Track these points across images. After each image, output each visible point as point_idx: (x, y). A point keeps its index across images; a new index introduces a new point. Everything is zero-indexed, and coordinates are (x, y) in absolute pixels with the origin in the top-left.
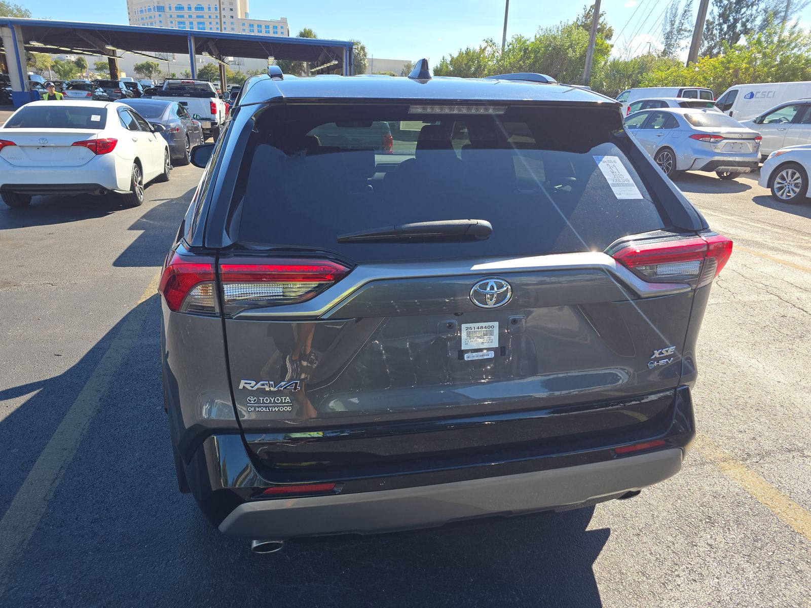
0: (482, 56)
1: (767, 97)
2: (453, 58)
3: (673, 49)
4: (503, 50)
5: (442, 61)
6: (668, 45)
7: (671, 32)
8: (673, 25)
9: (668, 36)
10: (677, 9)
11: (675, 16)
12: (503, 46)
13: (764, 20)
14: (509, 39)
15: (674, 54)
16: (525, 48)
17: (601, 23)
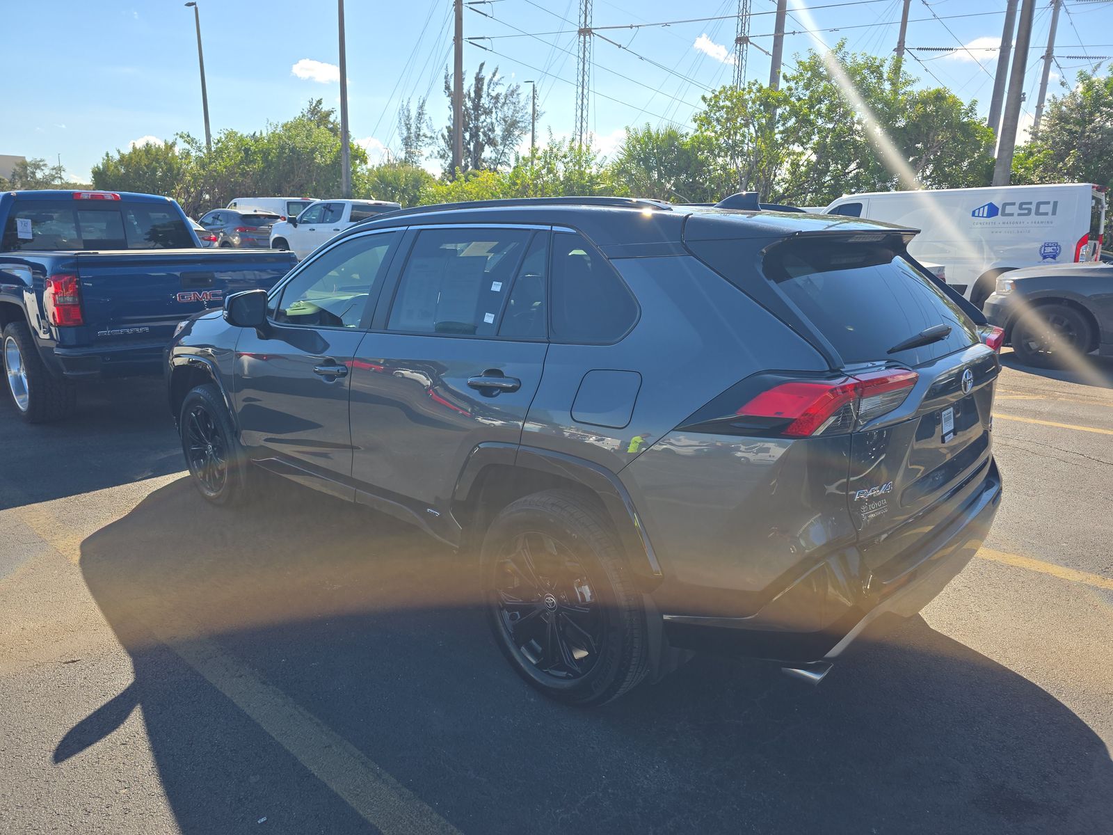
0: (170, 155)
1: (1037, 213)
2: (123, 156)
3: (415, 158)
4: (209, 148)
5: (106, 158)
6: (409, 154)
7: (409, 137)
8: (409, 129)
9: (407, 142)
10: (409, 111)
11: (408, 117)
12: (207, 144)
13: (506, 130)
14: (215, 136)
15: (418, 164)
16: (246, 148)
17: (332, 121)
